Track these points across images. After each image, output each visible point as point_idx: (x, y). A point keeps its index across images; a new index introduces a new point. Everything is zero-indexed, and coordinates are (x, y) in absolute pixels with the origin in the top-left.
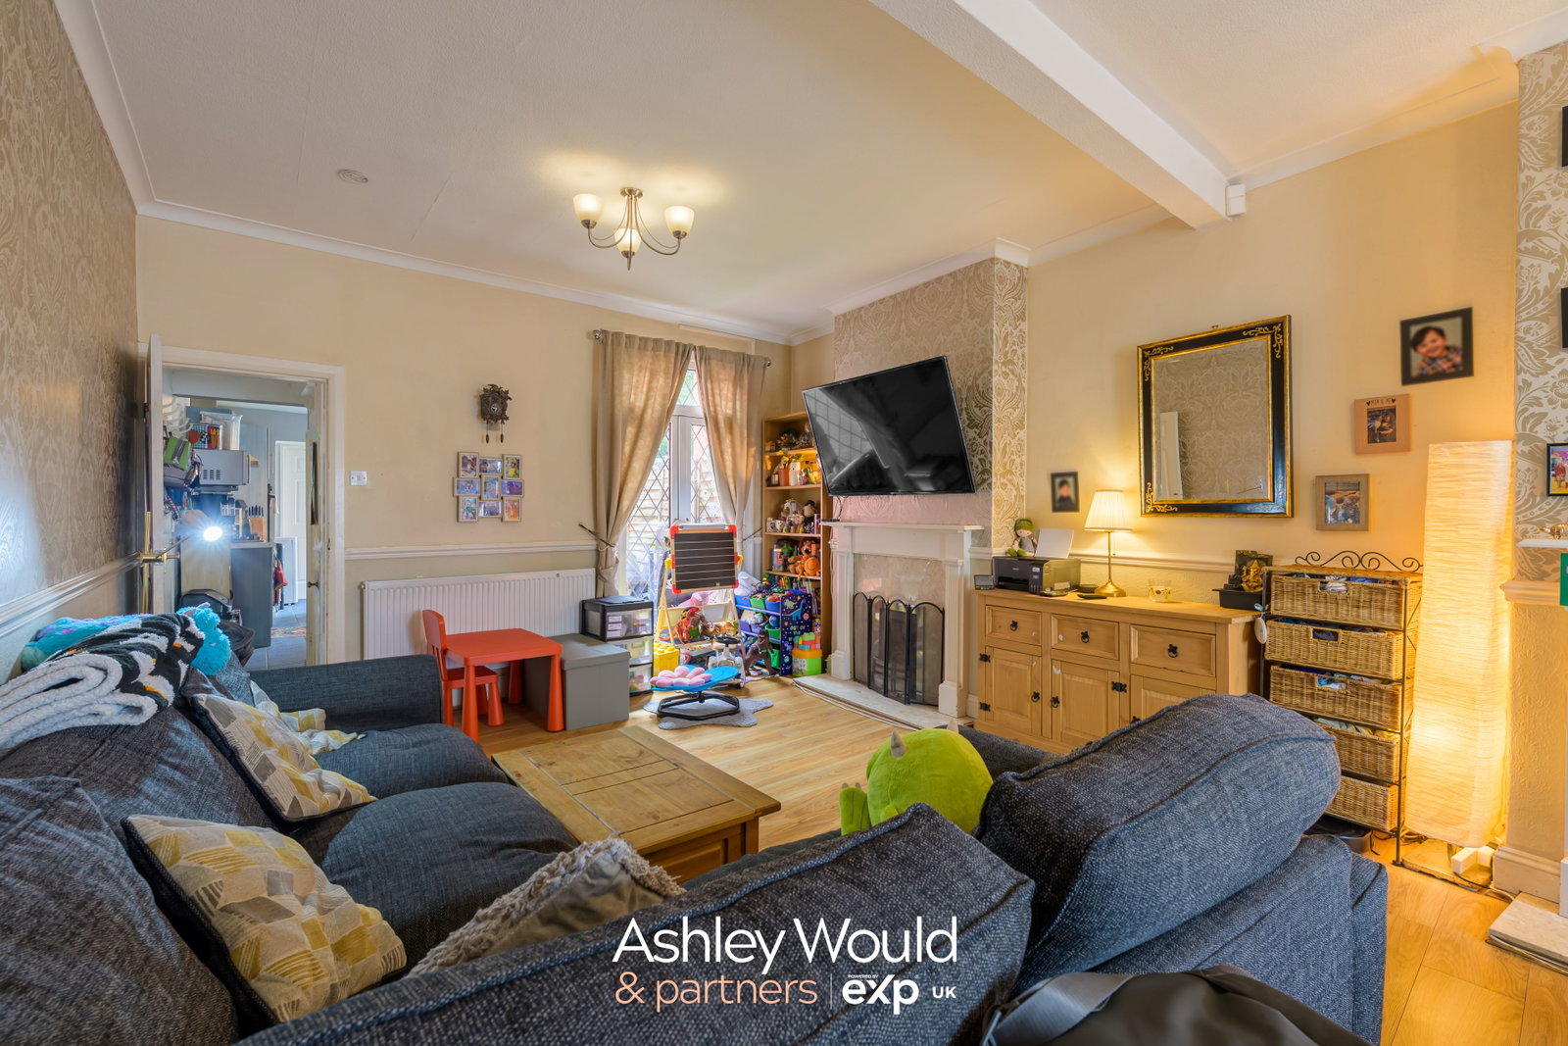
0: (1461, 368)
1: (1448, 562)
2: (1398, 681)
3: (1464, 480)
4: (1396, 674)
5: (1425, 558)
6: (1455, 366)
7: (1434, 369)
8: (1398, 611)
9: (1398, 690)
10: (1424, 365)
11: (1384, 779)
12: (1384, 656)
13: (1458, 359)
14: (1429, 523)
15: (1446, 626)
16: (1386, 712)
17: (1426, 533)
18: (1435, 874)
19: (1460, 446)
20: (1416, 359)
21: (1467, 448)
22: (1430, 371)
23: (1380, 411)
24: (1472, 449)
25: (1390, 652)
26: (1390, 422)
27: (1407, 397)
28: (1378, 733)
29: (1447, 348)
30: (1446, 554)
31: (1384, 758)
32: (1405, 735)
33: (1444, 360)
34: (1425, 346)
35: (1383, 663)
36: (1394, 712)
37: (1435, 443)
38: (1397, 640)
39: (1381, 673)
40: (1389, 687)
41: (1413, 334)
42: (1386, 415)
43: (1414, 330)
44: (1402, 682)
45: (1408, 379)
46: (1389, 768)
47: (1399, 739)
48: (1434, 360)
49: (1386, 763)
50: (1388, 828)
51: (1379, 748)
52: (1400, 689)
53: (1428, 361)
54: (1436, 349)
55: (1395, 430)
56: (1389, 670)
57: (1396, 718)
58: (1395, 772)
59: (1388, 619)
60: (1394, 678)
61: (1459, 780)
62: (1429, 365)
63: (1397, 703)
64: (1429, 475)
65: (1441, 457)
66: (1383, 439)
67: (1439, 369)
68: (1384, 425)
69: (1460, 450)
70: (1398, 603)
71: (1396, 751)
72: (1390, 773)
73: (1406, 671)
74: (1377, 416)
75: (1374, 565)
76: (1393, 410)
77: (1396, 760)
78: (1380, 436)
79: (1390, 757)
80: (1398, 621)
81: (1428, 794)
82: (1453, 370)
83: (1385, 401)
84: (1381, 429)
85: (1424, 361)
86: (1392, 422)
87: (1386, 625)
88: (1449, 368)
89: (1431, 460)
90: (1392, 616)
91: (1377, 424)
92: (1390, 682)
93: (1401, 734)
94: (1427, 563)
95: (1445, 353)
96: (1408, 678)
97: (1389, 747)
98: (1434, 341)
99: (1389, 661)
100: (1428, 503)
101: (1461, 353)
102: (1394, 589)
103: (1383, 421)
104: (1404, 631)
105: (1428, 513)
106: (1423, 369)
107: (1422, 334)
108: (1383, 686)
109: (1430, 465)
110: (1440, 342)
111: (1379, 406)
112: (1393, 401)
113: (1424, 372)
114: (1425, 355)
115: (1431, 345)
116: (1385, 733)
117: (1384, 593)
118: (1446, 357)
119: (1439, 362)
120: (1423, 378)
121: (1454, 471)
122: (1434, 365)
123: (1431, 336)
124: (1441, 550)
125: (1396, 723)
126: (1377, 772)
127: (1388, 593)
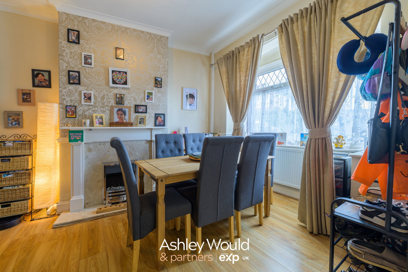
0: (48, 86)
1: (43, 134)
2: (31, 169)
3: (47, 113)
4: (30, 167)
5: (37, 134)
6: (47, 85)
7: (41, 84)
8: (30, 149)
9: (31, 172)
10: (38, 83)
11: (27, 198)
12: (26, 163)
13: (48, 83)
14: (38, 124)
15: (43, 151)
16: (27, 179)
17: (38, 127)
18: (42, 218)
19: (46, 104)
20: (37, 81)
21: (48, 104)
22: (40, 84)
23: (26, 93)
24: (49, 105)
25: (28, 161)
26: (29, 97)
27: (34, 91)
28: (25, 186)
29: (45, 80)
30: (43, 132)
31: (27, 192)
32: (33, 183)
33: (44, 83)
34: (39, 77)
35: (26, 165)
36: (30, 178)
37: (40, 102)
38: (30, 158)
39: (25, 168)
40: (28, 171)
41: (35, 74)
42: (28, 95)
43: (36, 72)
44: (32, 169)
45: (34, 85)
46: (29, 194)
47: (31, 186)
48: (41, 82)
49: (28, 193)
50: (29, 211)
51: (25, 190)
52: (31, 171)
53: (40, 82)
54: (42, 79)
55: (31, 99)
56: (28, 166)
57: (30, 180)
58: (30, 195)
59: (27, 152)
60: (29, 169)
61: (47, 191)
62: (40, 83)
63: (30, 175)
64: (38, 111)
65: (41, 106)
66: (27, 102)
67: (43, 85)
68: (27, 97)
69: (46, 105)
70: (30, 147)
71: (31, 189)
72: (29, 196)
73: (33, 166)
74: (25, 95)
75: (25, 137)
76: (30, 94)
77: (30, 192)
78: (26, 100)
79: (29, 191)
80: (30, 152)
81: (40, 197)
82: (46, 86)
83: (27, 90)
84: (26, 98)
85: (39, 82)
86: (30, 97)
87: (26, 154)
88: (45, 85)
89: (38, 107)
90: (28, 151)
91: (25, 97)
92: (29, 170)
93: (32, 184)
94: (38, 135)
95: (44, 81)
96: (34, 168)
97: (28, 189)
98: (41, 77)
99: (28, 164)
100: (38, 119)
101: (48, 82)
102: (29, 143)
103: (27, 96)
104: (32, 155)
105: (38, 121)
106: (38, 84)
107: (38, 74)
108: (26, 172)
109: (38, 108)
110: (43, 78)
111: (26, 92)
112: (30, 91)
113: (39, 85)
114: (39, 80)
115: (40, 78)
116: (28, 185)
117: (26, 145)
118: (44, 82)
119: (43, 83)
120: (38, 86)
121: (44, 110)
122: (41, 83)
123: (40, 75)
124: (42, 131)
125: (30, 181)
126: (25, 197)
127: (27, 144)
